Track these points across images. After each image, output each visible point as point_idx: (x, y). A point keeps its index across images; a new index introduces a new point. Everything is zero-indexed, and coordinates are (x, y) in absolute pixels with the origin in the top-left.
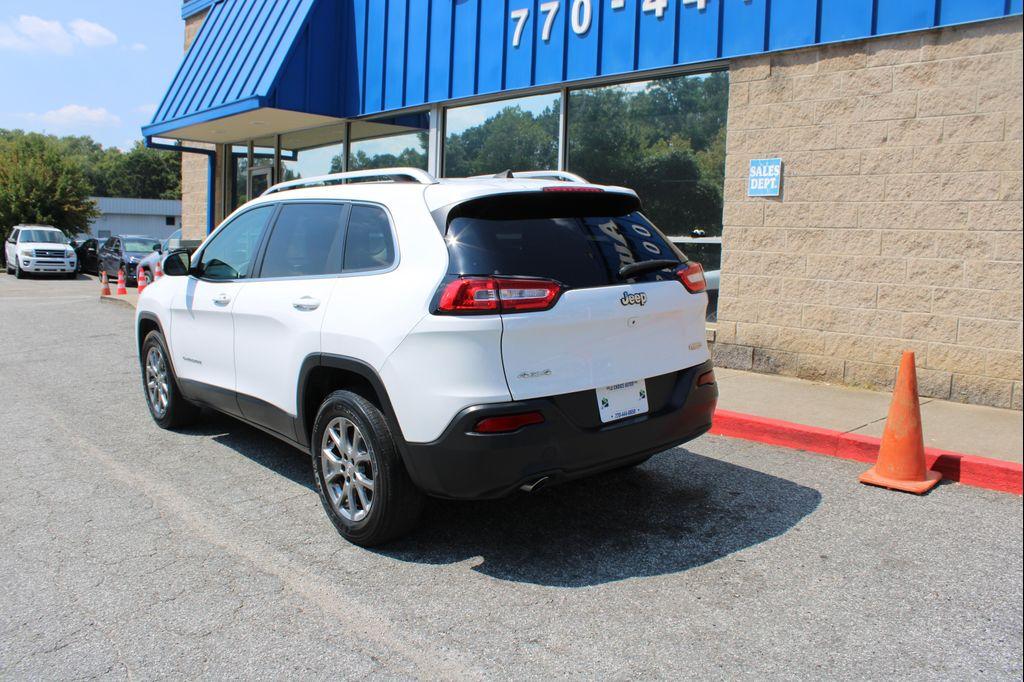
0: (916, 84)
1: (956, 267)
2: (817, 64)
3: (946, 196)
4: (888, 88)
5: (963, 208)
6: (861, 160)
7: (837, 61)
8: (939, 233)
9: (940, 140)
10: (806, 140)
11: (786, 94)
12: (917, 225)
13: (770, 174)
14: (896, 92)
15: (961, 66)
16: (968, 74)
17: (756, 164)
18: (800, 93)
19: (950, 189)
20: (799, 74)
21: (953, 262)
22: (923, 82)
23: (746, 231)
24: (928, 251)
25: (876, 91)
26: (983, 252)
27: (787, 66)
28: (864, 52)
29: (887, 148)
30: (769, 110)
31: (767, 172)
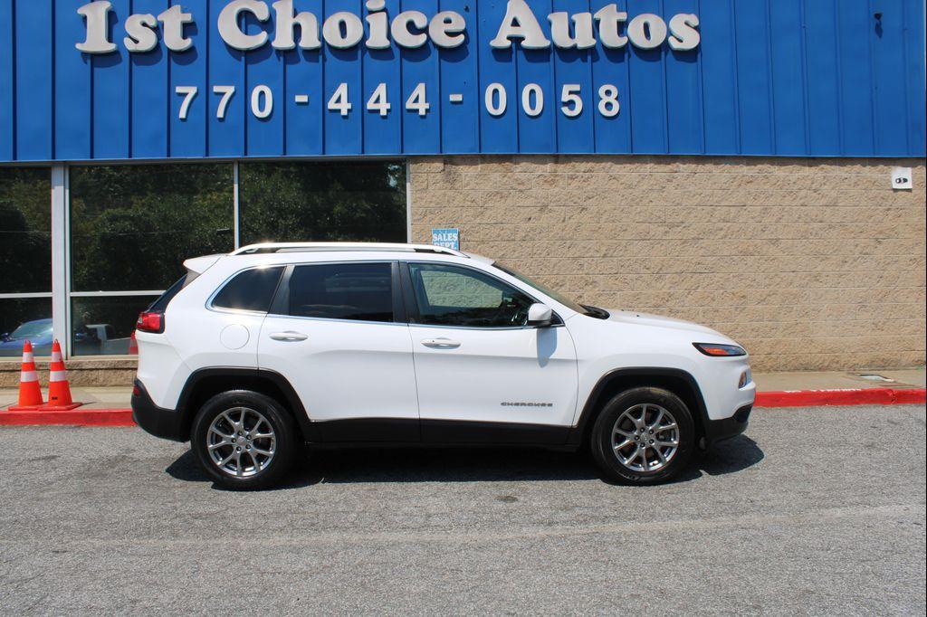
0: (546, 186)
1: (581, 297)
2: (480, 166)
3: (570, 255)
4: (529, 186)
5: (581, 261)
6: (516, 231)
7: (494, 166)
8: (568, 276)
9: (564, 221)
10: (475, 217)
11: (457, 185)
12: (555, 272)
13: (449, 239)
14: (534, 190)
15: (572, 178)
16: (575, 183)
17: (437, 232)
18: (468, 184)
19: (573, 250)
20: (467, 172)
21: (578, 294)
22: (551, 185)
23: (432, 280)
24: (563, 288)
25: (521, 187)
26: (595, 287)
27: (457, 165)
28: (511, 162)
29: (530, 224)
30: (445, 195)
31: (447, 237)
